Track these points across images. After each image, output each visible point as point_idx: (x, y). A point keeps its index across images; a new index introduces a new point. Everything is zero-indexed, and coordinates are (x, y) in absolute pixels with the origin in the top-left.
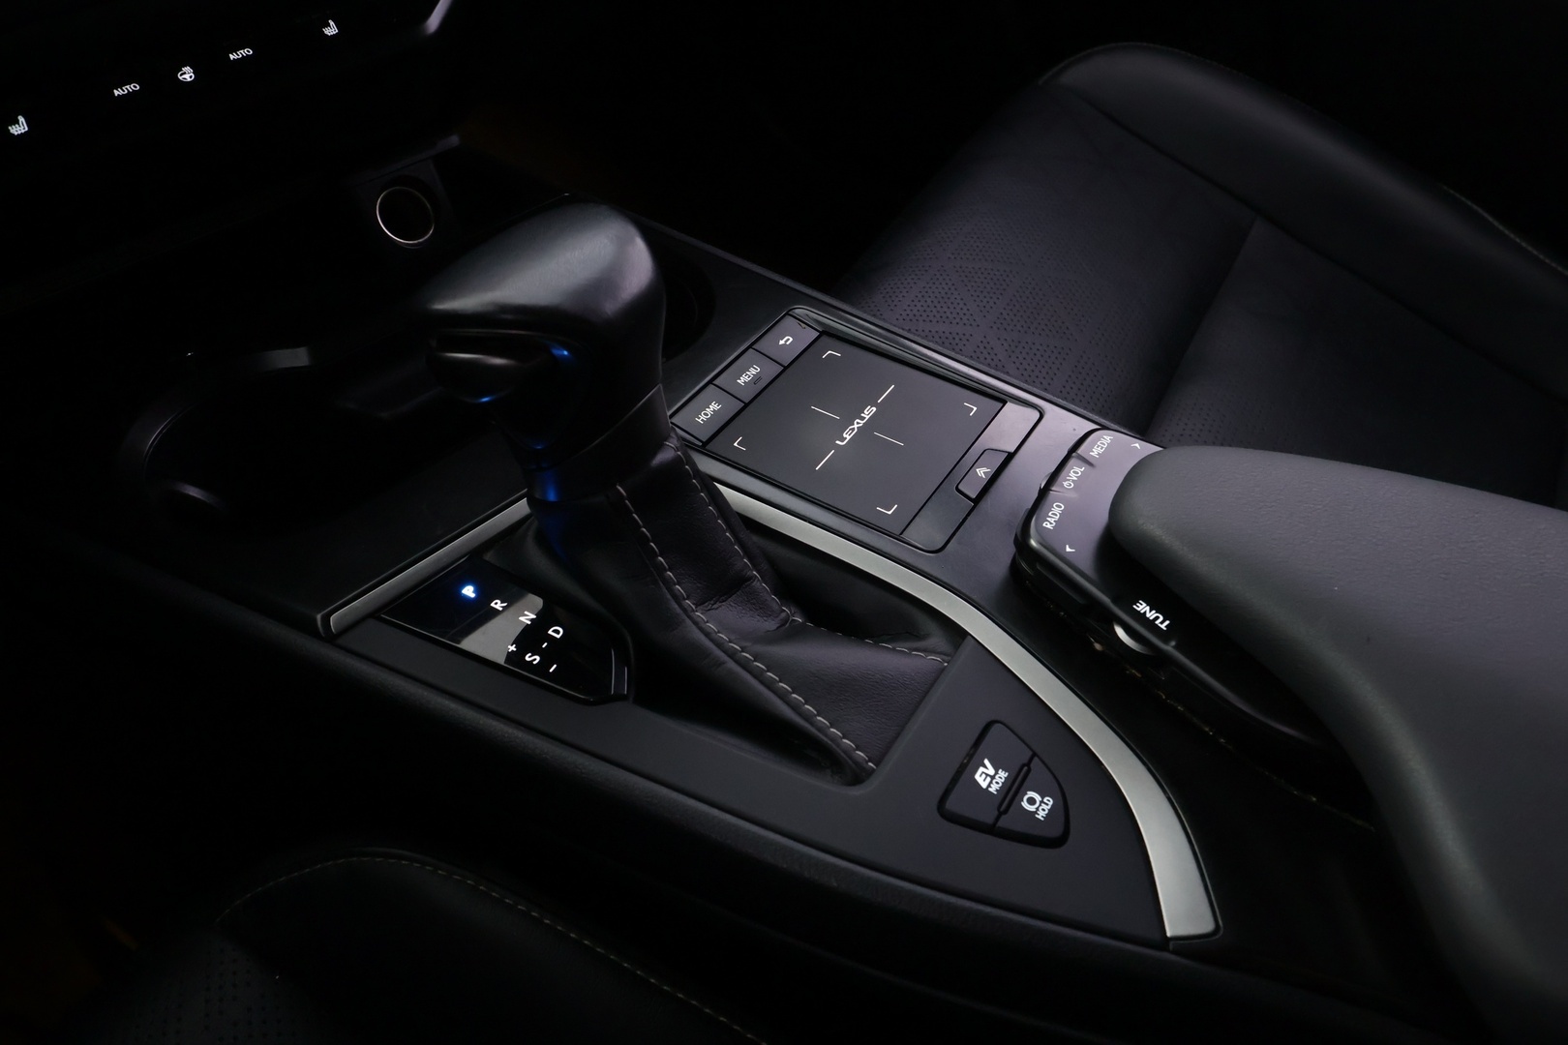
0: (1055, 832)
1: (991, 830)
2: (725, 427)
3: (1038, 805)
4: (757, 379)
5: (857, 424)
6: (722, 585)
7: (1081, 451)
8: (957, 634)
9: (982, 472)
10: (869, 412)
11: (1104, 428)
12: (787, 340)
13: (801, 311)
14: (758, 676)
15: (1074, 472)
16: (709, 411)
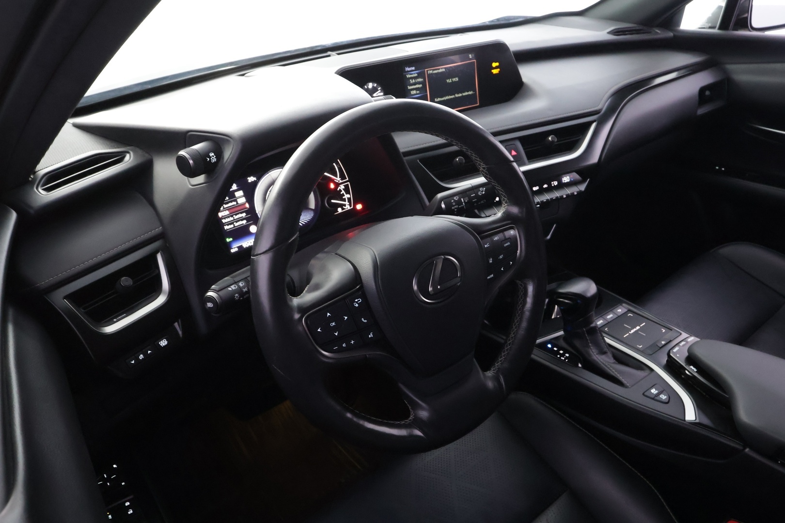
0: (667, 401)
1: (653, 399)
2: (604, 326)
3: (663, 397)
4: (612, 317)
5: (635, 330)
6: (603, 353)
7: (686, 339)
8: (652, 370)
9: (663, 343)
10: (638, 328)
11: (691, 336)
12: (620, 311)
13: (624, 305)
14: (608, 368)
15: (683, 343)
16: (600, 322)
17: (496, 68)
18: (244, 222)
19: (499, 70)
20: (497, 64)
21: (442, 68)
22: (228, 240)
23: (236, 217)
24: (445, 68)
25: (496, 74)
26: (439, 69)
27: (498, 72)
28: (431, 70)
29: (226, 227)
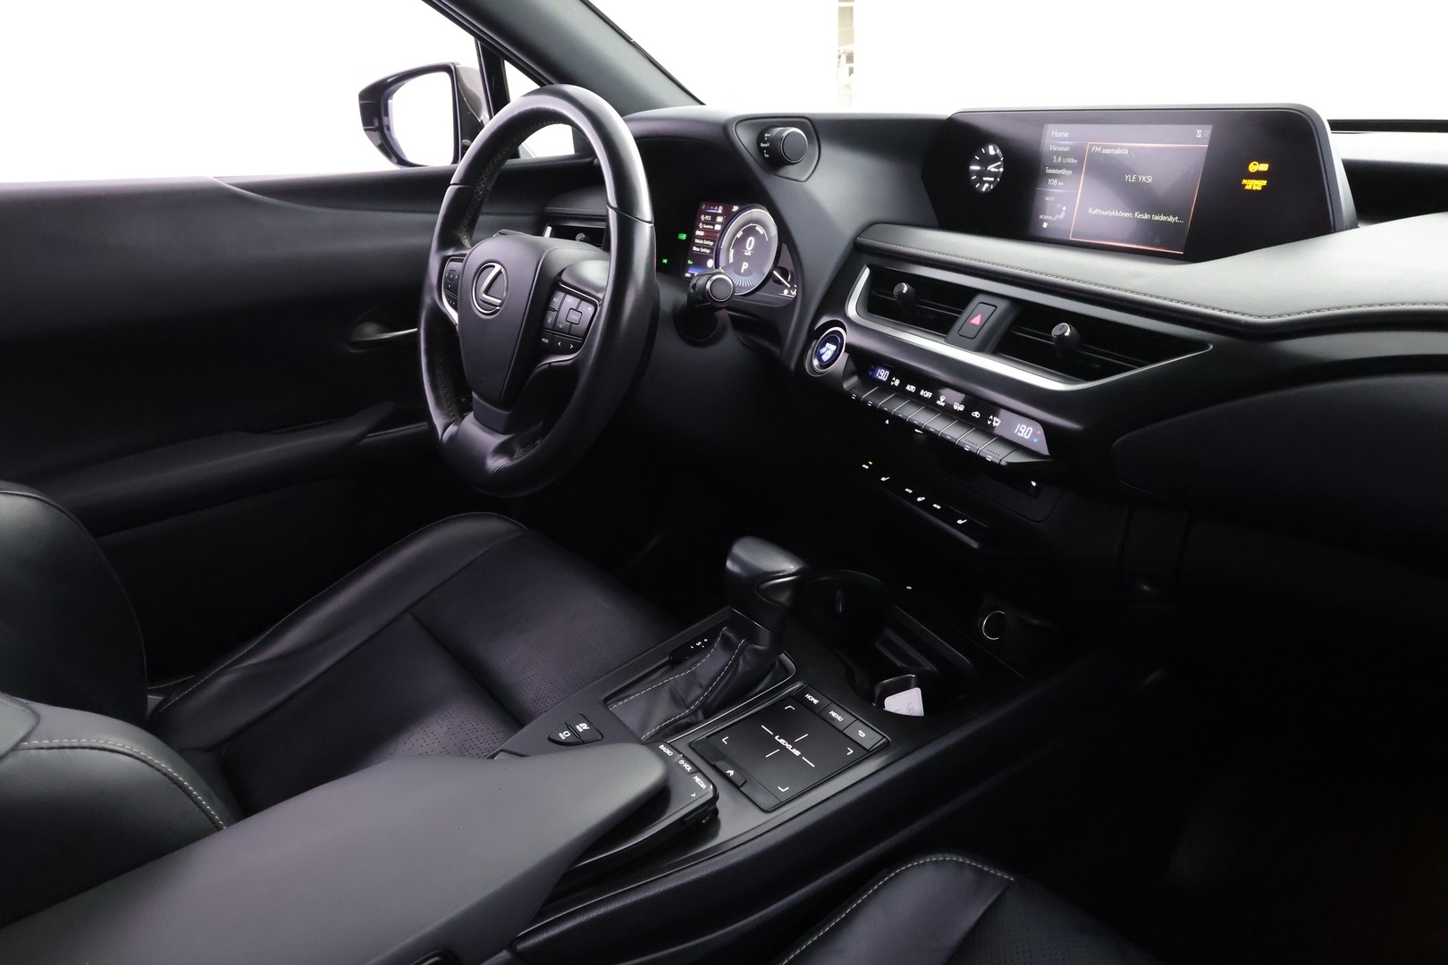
17: (1258, 175)
18: (708, 251)
19: (1264, 183)
20: (1264, 167)
21: (1122, 148)
22: (690, 262)
23: (706, 242)
24: (1130, 149)
25: (1252, 192)
26: (1116, 148)
27: (1259, 188)
28: (1098, 146)
29: (695, 248)
